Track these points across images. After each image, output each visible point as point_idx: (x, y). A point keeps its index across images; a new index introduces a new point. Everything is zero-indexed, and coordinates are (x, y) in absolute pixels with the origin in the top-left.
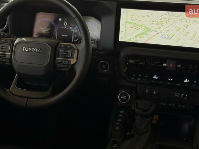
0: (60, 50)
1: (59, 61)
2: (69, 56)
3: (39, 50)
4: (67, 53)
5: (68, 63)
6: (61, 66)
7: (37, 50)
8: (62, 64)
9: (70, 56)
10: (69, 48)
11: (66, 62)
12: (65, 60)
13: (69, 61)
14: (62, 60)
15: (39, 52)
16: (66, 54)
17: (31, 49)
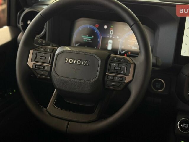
0: (112, 64)
1: (111, 78)
2: (122, 72)
3: (86, 63)
4: (121, 68)
5: (122, 81)
6: (112, 83)
7: (84, 63)
8: (114, 82)
9: (124, 71)
10: (123, 62)
11: (119, 79)
12: (118, 77)
13: (122, 78)
14: (114, 76)
15: (86, 65)
16: (119, 69)
17: (77, 61)
